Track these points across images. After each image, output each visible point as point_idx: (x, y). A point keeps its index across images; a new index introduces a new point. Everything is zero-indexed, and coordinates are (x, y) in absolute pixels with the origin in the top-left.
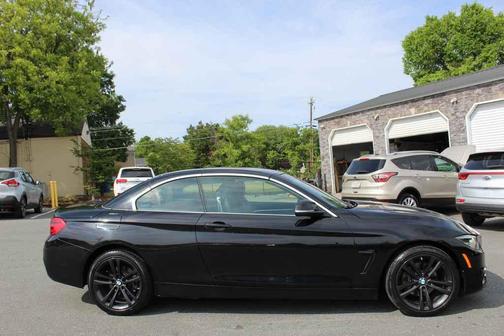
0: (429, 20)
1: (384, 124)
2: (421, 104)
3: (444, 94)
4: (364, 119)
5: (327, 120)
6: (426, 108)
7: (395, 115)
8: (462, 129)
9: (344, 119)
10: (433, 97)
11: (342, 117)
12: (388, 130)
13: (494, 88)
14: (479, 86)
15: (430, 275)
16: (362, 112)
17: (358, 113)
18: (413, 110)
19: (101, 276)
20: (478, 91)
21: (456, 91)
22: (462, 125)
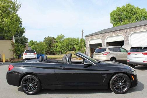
0: (117, 8)
1: (105, 38)
2: (116, 32)
3: (123, 29)
4: (99, 36)
5: (88, 36)
6: (117, 34)
7: (108, 35)
8: (128, 40)
9: (93, 36)
10: (120, 30)
11: (92, 35)
12: (106, 40)
13: (137, 28)
14: (133, 27)
15: (122, 82)
16: (99, 34)
17: (97, 34)
18: (114, 34)
19: (25, 83)
20: (133, 29)
21: (126, 29)
22: (128, 39)
